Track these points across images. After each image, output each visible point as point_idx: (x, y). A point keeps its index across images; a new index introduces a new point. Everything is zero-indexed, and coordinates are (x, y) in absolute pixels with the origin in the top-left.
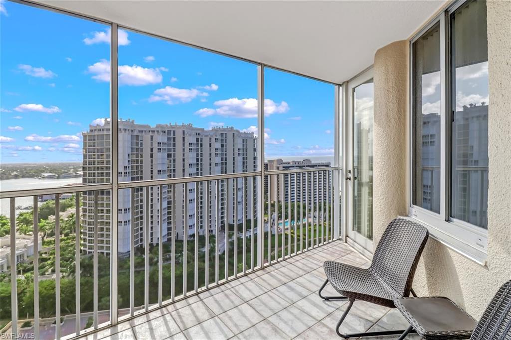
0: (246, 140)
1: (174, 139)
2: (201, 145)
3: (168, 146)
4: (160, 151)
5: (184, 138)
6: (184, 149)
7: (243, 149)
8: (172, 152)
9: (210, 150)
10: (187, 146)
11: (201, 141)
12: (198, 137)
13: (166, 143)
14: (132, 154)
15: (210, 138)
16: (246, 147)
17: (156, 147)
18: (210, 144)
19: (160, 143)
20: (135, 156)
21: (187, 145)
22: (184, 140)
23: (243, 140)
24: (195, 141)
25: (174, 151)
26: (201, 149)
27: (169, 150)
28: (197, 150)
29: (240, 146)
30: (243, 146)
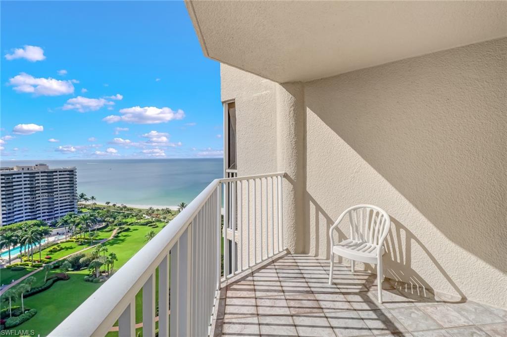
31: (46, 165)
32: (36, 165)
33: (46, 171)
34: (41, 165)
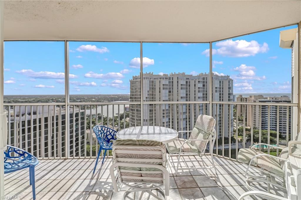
0: (223, 81)
1: (172, 82)
2: (189, 86)
3: (169, 86)
4: (164, 89)
5: (178, 81)
6: (178, 88)
7: (220, 88)
8: (171, 90)
9: (195, 88)
10: (180, 87)
11: (189, 83)
12: (187, 81)
13: (167, 85)
14: (150, 91)
15: (195, 81)
16: (223, 86)
17: (162, 87)
18: (195, 85)
19: (164, 85)
20: (151, 92)
21: (180, 85)
22: (178, 83)
23: (220, 82)
24: (185, 83)
25: (172, 89)
26: (189, 88)
27: (170, 88)
28: (187, 88)
29: (218, 86)
30: (220, 85)
31: (288, 97)
32: (281, 97)
33: (287, 100)
34: (285, 96)
